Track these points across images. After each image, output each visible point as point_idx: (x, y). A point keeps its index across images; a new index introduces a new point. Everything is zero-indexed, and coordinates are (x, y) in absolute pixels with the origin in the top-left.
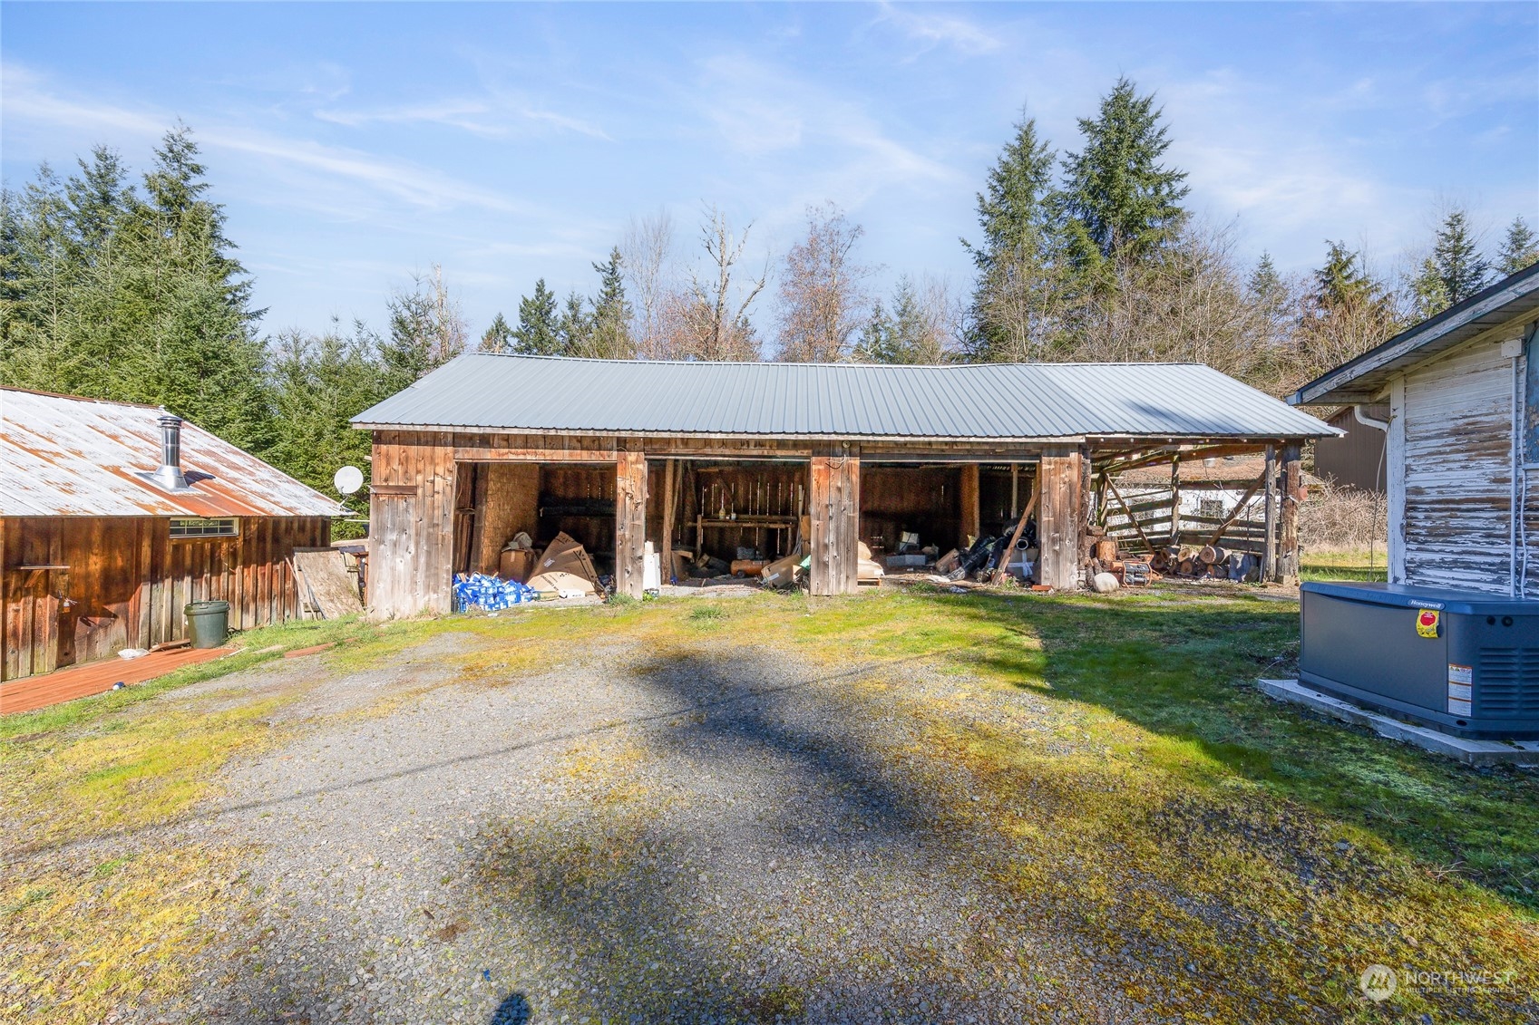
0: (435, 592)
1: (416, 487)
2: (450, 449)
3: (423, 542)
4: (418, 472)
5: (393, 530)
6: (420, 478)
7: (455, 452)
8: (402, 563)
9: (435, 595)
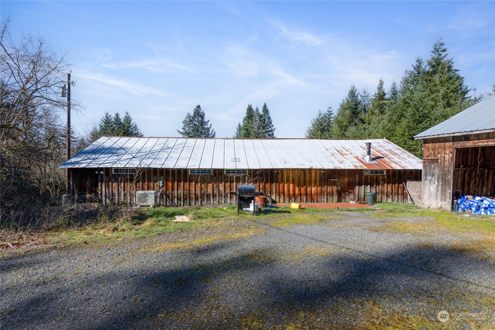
0: (444, 201)
1: (438, 159)
2: (451, 143)
3: (440, 180)
4: (439, 153)
5: (430, 175)
6: (439, 155)
7: (453, 144)
8: (433, 188)
9: (445, 202)
